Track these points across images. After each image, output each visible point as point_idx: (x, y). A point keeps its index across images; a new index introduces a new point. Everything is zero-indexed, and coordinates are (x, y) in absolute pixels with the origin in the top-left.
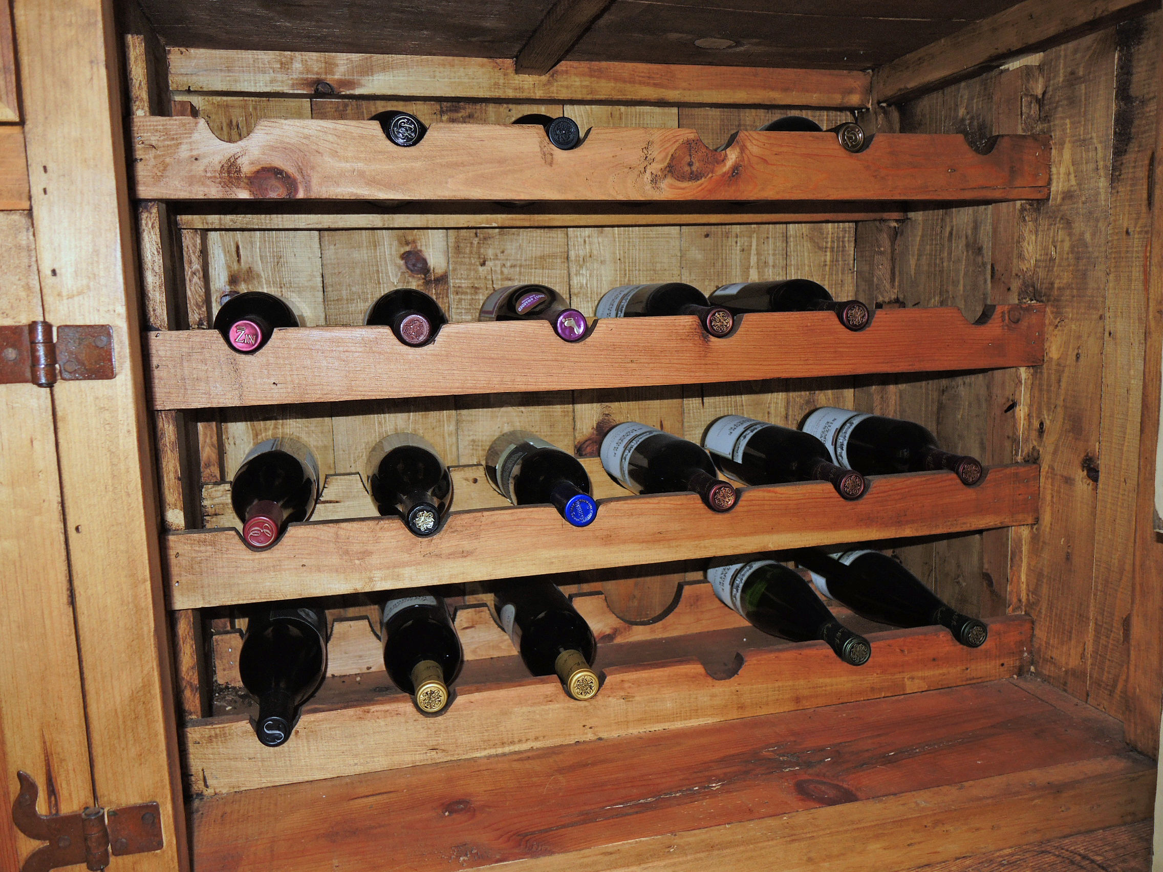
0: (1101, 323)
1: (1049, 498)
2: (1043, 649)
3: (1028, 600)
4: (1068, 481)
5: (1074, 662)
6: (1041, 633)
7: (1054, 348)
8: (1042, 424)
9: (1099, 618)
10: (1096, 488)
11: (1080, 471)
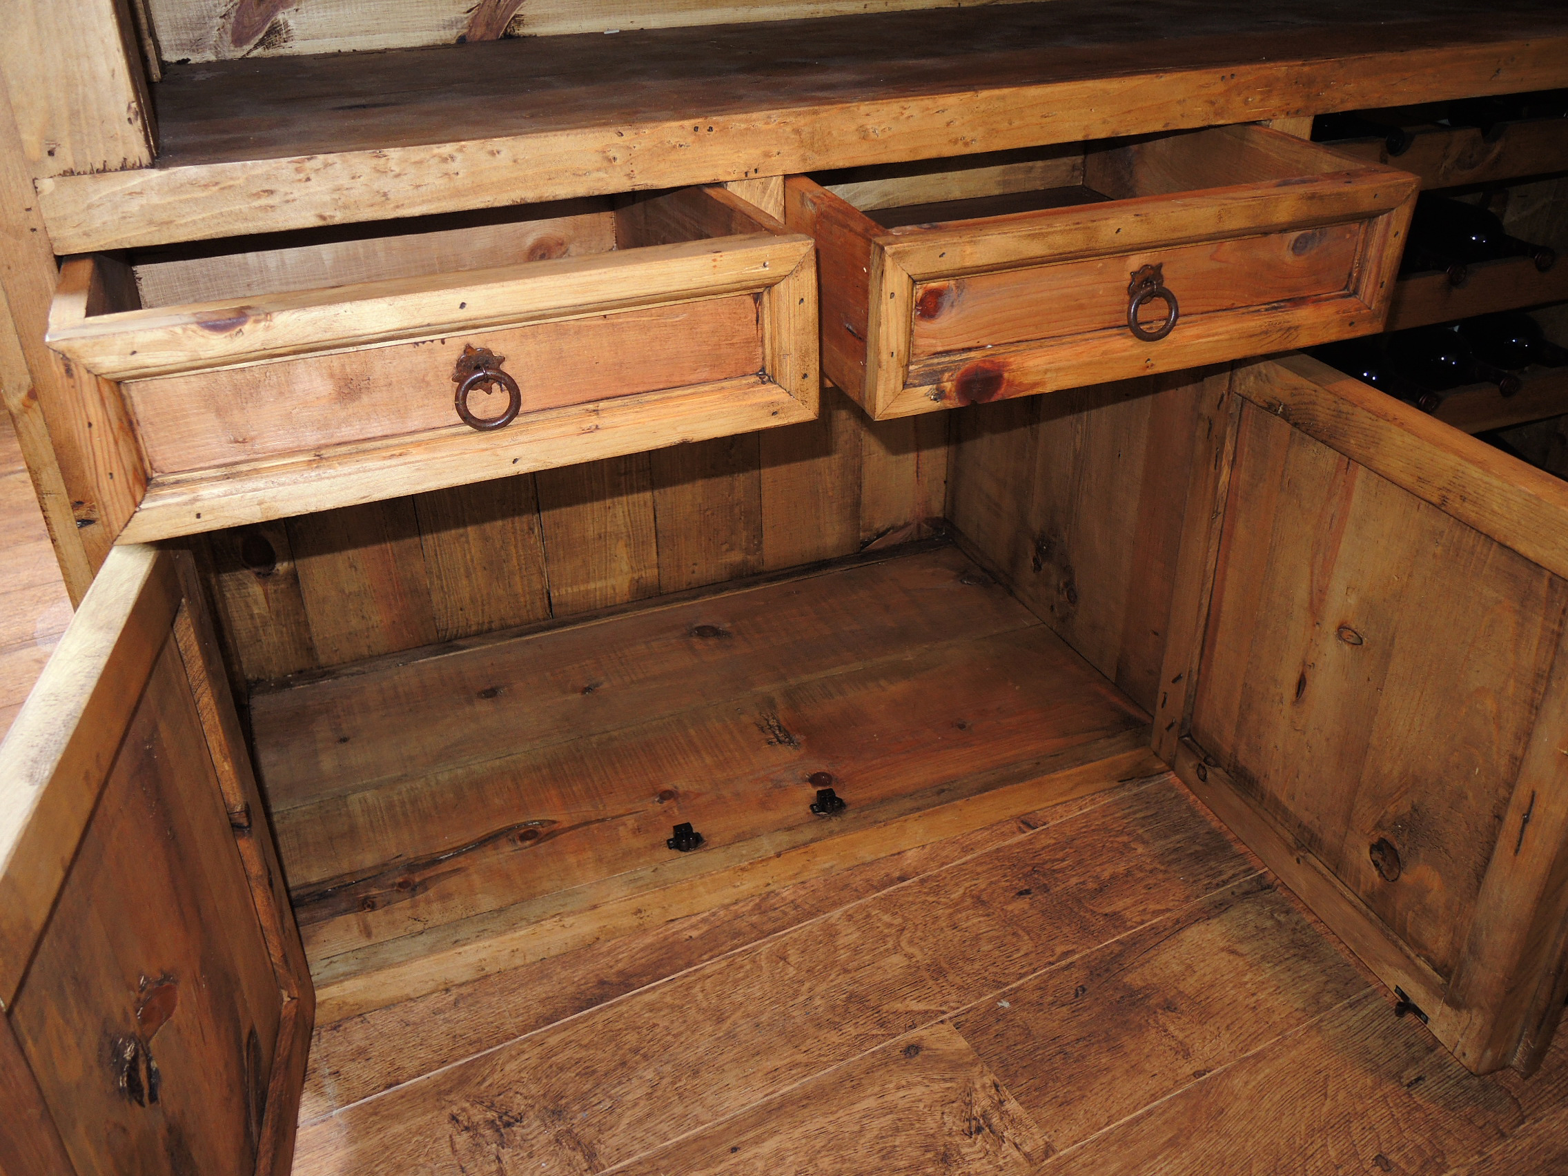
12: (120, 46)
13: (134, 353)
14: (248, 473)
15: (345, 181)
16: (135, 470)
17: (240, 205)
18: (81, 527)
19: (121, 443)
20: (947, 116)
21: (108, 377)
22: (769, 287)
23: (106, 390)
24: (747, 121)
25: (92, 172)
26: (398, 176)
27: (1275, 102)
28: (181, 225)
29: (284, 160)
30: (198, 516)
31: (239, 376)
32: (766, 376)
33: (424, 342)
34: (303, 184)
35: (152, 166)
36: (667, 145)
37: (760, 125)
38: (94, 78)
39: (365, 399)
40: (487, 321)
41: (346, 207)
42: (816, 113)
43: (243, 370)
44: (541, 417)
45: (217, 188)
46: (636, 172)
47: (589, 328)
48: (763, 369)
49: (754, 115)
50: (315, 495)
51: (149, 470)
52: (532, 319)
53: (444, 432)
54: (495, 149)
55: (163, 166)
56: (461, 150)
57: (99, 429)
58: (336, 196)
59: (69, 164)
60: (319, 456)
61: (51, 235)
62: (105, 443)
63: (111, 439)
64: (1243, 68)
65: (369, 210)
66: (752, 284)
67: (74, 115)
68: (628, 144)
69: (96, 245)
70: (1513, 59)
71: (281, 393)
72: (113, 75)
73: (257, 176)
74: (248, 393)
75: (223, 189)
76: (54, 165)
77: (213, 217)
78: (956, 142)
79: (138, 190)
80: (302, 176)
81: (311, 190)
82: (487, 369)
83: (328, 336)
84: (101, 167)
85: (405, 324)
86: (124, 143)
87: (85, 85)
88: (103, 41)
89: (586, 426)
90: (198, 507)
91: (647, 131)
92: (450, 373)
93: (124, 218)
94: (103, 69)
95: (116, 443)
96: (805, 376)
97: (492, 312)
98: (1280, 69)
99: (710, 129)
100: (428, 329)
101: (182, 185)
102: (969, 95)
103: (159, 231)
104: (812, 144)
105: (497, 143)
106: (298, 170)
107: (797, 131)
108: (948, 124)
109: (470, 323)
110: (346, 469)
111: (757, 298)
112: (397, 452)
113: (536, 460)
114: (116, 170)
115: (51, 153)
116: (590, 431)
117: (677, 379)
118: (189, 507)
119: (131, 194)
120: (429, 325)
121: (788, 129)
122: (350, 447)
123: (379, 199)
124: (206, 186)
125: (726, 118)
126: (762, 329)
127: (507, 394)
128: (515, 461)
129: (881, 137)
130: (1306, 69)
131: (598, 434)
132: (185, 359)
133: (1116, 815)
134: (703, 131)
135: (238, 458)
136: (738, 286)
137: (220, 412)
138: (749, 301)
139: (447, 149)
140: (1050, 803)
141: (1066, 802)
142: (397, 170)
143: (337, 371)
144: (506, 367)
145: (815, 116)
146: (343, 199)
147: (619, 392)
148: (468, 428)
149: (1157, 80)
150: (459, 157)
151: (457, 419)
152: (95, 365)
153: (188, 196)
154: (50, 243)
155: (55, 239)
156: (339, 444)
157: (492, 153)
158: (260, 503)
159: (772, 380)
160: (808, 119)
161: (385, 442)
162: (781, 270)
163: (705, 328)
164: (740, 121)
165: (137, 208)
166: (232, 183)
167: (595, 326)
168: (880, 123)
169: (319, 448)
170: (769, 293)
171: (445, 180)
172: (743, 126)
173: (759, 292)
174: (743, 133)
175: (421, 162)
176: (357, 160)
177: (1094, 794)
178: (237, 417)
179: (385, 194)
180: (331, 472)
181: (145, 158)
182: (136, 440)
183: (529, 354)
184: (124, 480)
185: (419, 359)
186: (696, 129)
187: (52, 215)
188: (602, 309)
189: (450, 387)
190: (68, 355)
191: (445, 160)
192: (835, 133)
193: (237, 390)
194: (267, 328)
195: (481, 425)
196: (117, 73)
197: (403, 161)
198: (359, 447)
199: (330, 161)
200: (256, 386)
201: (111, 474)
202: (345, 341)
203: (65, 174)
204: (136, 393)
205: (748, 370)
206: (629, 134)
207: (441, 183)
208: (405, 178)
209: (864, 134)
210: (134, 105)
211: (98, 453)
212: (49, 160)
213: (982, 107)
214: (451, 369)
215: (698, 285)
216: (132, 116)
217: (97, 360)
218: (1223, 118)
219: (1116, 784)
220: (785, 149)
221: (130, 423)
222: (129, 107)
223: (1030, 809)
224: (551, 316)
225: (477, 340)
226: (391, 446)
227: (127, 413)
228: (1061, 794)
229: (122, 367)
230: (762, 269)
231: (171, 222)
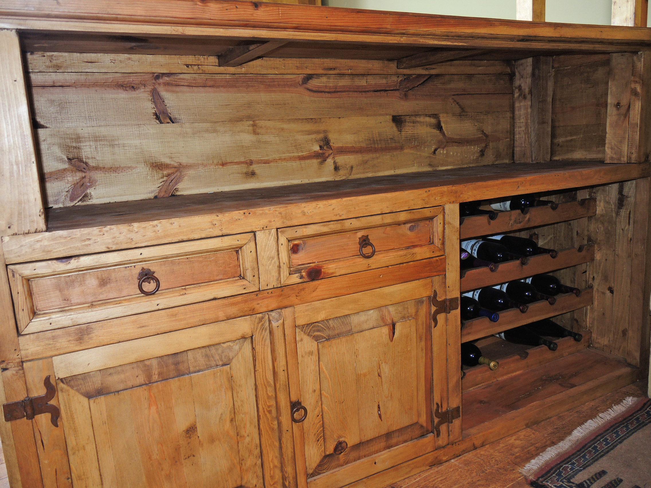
0: (614, 252)
1: (596, 298)
2: (595, 340)
3: (589, 326)
4: (604, 293)
5: (606, 343)
6: (594, 335)
7: (598, 256)
8: (594, 277)
9: (615, 330)
10: (613, 296)
11: (607, 291)
12: (39, 190)
13: (35, 270)
14: (68, 310)
15: (117, 235)
16: (31, 308)
17: (79, 244)
18: (3, 371)
19: (28, 299)
20: (332, 207)
21: (26, 277)
22: (241, 248)
23: (25, 282)
24: (262, 210)
25: (24, 234)
26: (137, 232)
27: (445, 199)
28: (55, 252)
29: (95, 228)
30: (51, 324)
31: (68, 279)
32: (242, 277)
33: (128, 267)
34: (101, 236)
35: (46, 231)
36: (234, 219)
37: (267, 211)
38: (29, 201)
39: (108, 286)
40: (148, 259)
41: (117, 244)
42: (286, 207)
43: (69, 276)
44: (167, 291)
45: (69, 238)
46: (223, 229)
47: (183, 262)
48: (240, 275)
49: (265, 208)
50: (90, 317)
51: (35, 310)
52: (164, 258)
53: (134, 296)
54: (173, 222)
55: (50, 231)
56: (160, 223)
57: (21, 294)
58: (113, 240)
59: (16, 231)
60: (92, 305)
61: (6, 257)
62: (22, 299)
63: (25, 298)
64: (432, 188)
65: (126, 244)
66: (234, 247)
67: (20, 214)
68: (220, 219)
69: (22, 260)
70: (523, 183)
71: (81, 284)
72: (35, 200)
73: (85, 234)
74: (71, 283)
75: (72, 238)
76: (11, 232)
77: (67, 249)
78: (336, 215)
79: (40, 240)
80: (101, 233)
81: (105, 238)
82: (149, 275)
83: (97, 264)
84: (27, 232)
85: (122, 260)
86: (37, 223)
87: (25, 204)
88: (33, 189)
89: (181, 293)
90: (50, 321)
91: (227, 215)
92: (137, 277)
93: (34, 250)
94: (32, 198)
95: (26, 299)
96: (254, 276)
97: (150, 256)
98: (445, 188)
99: (249, 213)
100: (130, 261)
101: (57, 238)
102: (339, 200)
103: (46, 254)
104: (286, 217)
105: (173, 220)
106: (100, 231)
107: (280, 213)
108: (333, 209)
109: (144, 260)
110: (101, 308)
111: (237, 252)
112: (118, 302)
113: (165, 305)
114: (33, 233)
115: (9, 227)
116: (183, 295)
117: (212, 278)
118: (48, 321)
119: (37, 241)
120: (130, 260)
121: (277, 212)
122: (102, 302)
123: (129, 241)
124: (66, 238)
125: (255, 209)
126: (240, 262)
127: (155, 284)
128: (158, 305)
129: (310, 214)
130: (454, 188)
131: (186, 296)
132: (51, 271)
133: (430, 480)
134: (247, 214)
135: (65, 306)
136: (230, 247)
137: (60, 290)
138: (235, 253)
139: (155, 222)
140: (402, 478)
141: (409, 477)
142: (136, 230)
143: (100, 276)
144: (155, 275)
145: (286, 208)
146: (116, 241)
147: (193, 283)
148: (143, 295)
149: (403, 193)
150: (159, 225)
151: (139, 292)
152: (22, 274)
153: (59, 241)
154: (5, 259)
155: (7, 258)
156: (99, 301)
157: (171, 224)
158: (72, 319)
159: (243, 278)
160: (284, 209)
161: (114, 300)
162: (244, 242)
163: (220, 262)
164: (260, 210)
165: (39, 246)
166: (75, 236)
167: (184, 261)
168: (309, 210)
169: (92, 302)
170: (241, 250)
171: (154, 233)
172: (261, 212)
173: (237, 250)
174: (261, 214)
175: (145, 227)
176: (122, 227)
177: (420, 473)
178: (66, 292)
179: (132, 239)
180: (97, 309)
181: (44, 228)
182: (32, 299)
183: (163, 270)
184: (27, 312)
185: (127, 272)
186: (244, 213)
187: (7, 250)
188: (187, 255)
189: (137, 282)
190: (14, 270)
191: (154, 226)
192: (293, 213)
193: (67, 283)
194: (78, 262)
195: (147, 294)
196: (37, 199)
197: (139, 227)
198: (105, 302)
199: (112, 228)
200: (73, 281)
201: (23, 310)
202: (103, 265)
203: (14, 234)
204: (34, 284)
205: (236, 275)
206: (221, 216)
207: (152, 234)
208: (139, 233)
209: (304, 213)
210: (42, 210)
211: (20, 303)
212: (9, 230)
213: (345, 204)
214: (137, 276)
215: (217, 247)
216: (41, 214)
217: (23, 272)
218: (428, 205)
219: (428, 467)
220: (276, 219)
221: (31, 293)
222: (40, 211)
223: (394, 482)
224: (170, 258)
225: (145, 265)
226: (116, 301)
227: (30, 290)
228: (407, 473)
229: (31, 274)
230: (237, 242)
231: (51, 251)
